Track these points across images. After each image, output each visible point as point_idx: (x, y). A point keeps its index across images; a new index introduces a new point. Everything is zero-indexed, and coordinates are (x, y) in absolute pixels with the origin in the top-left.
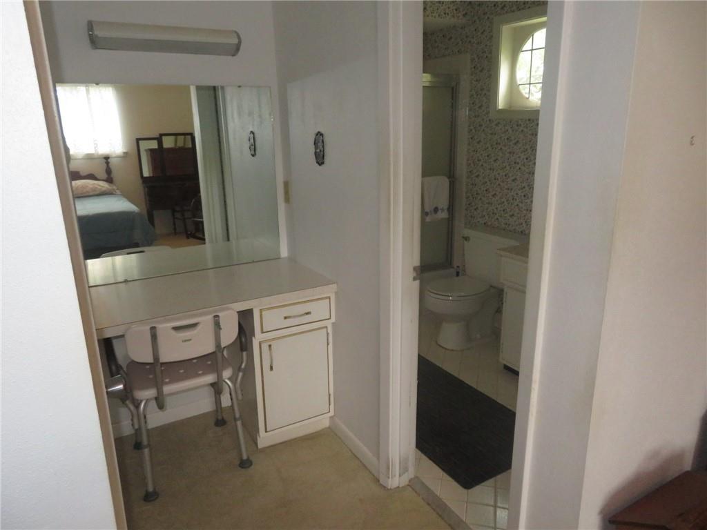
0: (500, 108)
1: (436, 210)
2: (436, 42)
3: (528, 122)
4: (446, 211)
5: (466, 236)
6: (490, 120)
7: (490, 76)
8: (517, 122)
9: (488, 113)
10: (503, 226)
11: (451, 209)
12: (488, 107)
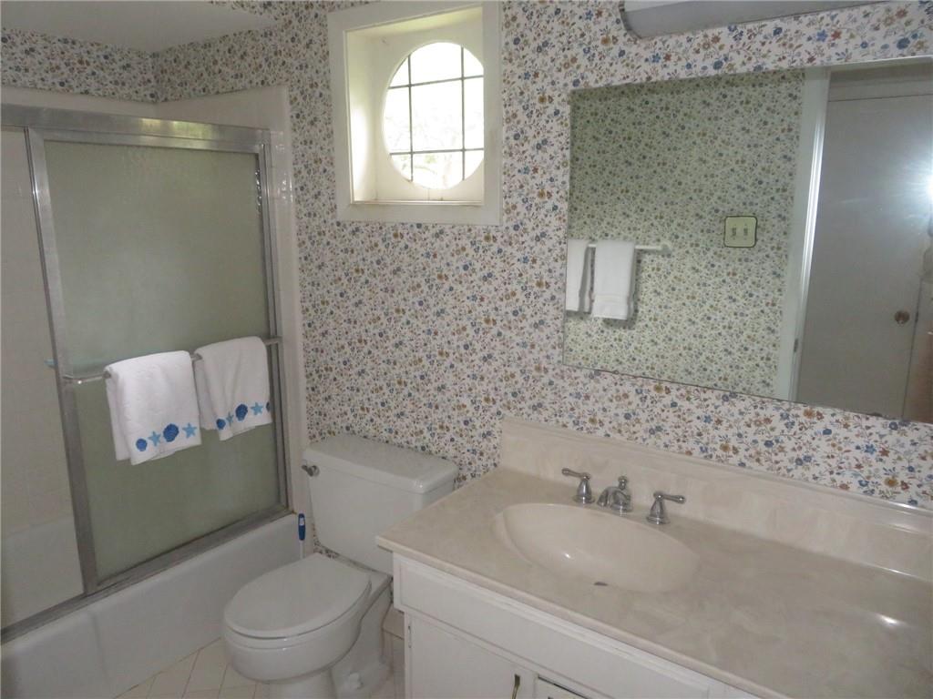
0: (358, 198)
1: (241, 411)
2: (215, 62)
3: (416, 230)
4: (264, 410)
5: (310, 465)
6: (338, 224)
7: (330, 135)
8: (394, 228)
9: (333, 209)
10: (386, 434)
11: (276, 404)
12: (332, 197)
